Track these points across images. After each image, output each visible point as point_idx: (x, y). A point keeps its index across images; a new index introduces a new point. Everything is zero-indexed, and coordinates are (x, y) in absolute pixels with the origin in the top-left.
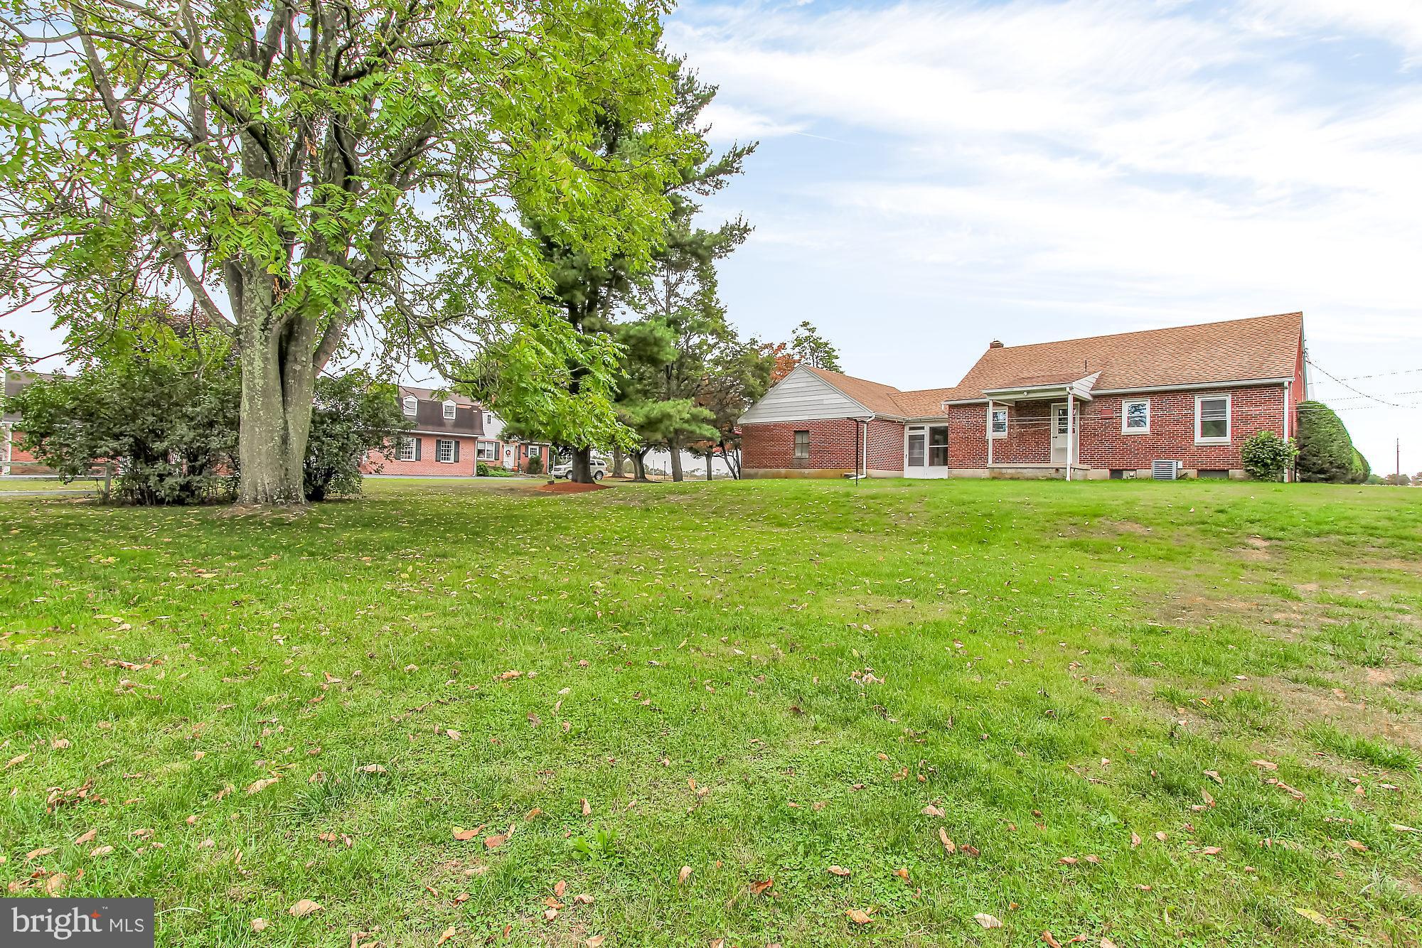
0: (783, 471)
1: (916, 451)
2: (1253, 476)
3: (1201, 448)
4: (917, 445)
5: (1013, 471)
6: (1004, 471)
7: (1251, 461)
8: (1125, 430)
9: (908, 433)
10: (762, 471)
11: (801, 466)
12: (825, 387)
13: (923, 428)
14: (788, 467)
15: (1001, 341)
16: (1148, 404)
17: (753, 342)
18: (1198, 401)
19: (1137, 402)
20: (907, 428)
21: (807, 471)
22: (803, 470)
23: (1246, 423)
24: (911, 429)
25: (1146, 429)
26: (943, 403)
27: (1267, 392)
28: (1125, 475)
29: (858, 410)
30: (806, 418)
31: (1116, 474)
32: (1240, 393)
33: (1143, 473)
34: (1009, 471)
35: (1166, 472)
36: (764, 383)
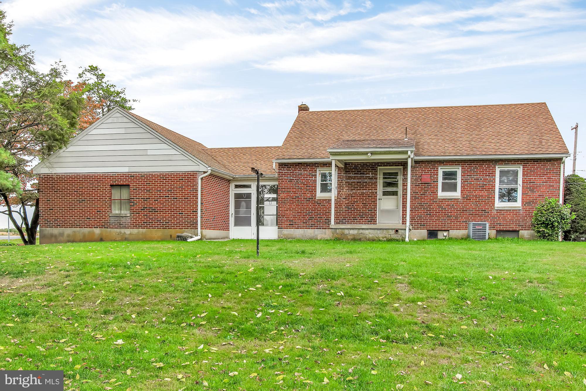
0: (97, 231)
1: (243, 210)
2: (543, 236)
3: (500, 211)
4: (243, 204)
5: (355, 232)
6: (346, 232)
7: (543, 223)
8: (441, 194)
9: (233, 191)
10: (68, 231)
11: (120, 226)
12: (149, 136)
13: (249, 186)
14: (103, 226)
15: (308, 105)
16: (459, 171)
17: (55, 73)
18: (498, 170)
19: (449, 169)
20: (232, 186)
21: (128, 231)
22: (123, 231)
23: (532, 191)
24: (237, 186)
25: (457, 194)
26: (274, 161)
27: (549, 165)
28: (440, 235)
29: (191, 163)
30: (125, 170)
31: (432, 234)
32: (530, 165)
33: (454, 233)
34: (352, 232)
35: (481, 233)
36: (72, 125)
